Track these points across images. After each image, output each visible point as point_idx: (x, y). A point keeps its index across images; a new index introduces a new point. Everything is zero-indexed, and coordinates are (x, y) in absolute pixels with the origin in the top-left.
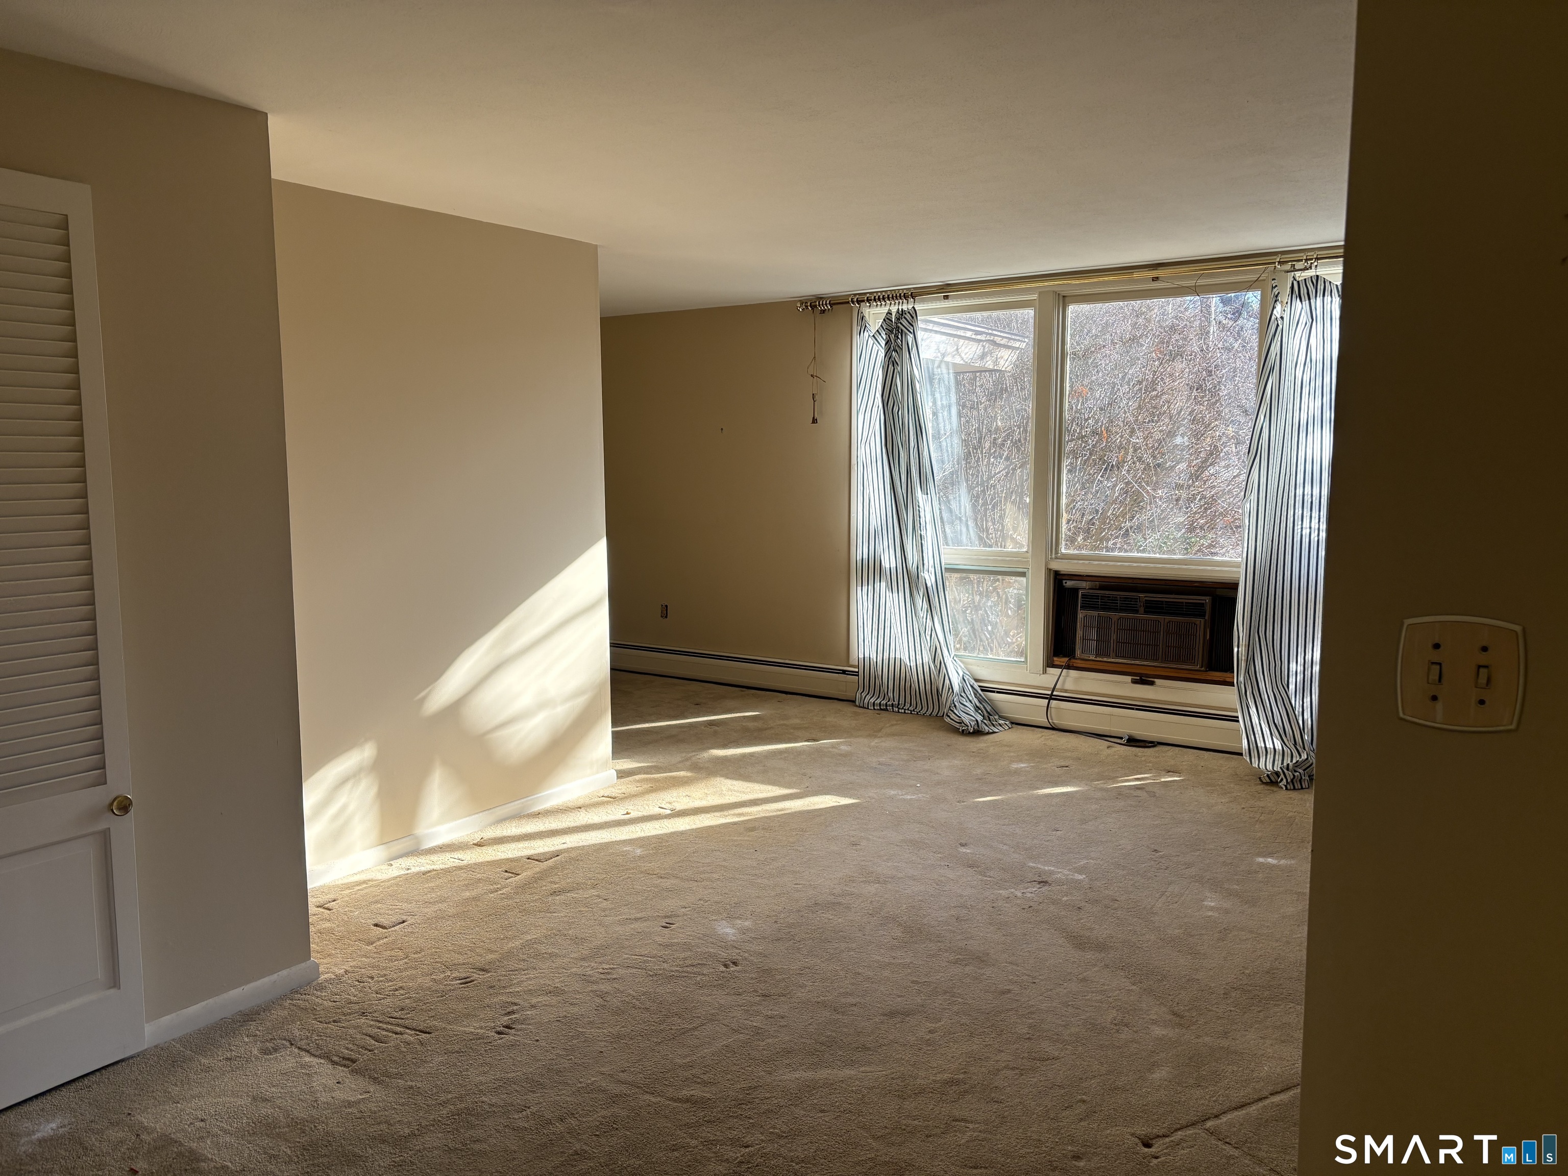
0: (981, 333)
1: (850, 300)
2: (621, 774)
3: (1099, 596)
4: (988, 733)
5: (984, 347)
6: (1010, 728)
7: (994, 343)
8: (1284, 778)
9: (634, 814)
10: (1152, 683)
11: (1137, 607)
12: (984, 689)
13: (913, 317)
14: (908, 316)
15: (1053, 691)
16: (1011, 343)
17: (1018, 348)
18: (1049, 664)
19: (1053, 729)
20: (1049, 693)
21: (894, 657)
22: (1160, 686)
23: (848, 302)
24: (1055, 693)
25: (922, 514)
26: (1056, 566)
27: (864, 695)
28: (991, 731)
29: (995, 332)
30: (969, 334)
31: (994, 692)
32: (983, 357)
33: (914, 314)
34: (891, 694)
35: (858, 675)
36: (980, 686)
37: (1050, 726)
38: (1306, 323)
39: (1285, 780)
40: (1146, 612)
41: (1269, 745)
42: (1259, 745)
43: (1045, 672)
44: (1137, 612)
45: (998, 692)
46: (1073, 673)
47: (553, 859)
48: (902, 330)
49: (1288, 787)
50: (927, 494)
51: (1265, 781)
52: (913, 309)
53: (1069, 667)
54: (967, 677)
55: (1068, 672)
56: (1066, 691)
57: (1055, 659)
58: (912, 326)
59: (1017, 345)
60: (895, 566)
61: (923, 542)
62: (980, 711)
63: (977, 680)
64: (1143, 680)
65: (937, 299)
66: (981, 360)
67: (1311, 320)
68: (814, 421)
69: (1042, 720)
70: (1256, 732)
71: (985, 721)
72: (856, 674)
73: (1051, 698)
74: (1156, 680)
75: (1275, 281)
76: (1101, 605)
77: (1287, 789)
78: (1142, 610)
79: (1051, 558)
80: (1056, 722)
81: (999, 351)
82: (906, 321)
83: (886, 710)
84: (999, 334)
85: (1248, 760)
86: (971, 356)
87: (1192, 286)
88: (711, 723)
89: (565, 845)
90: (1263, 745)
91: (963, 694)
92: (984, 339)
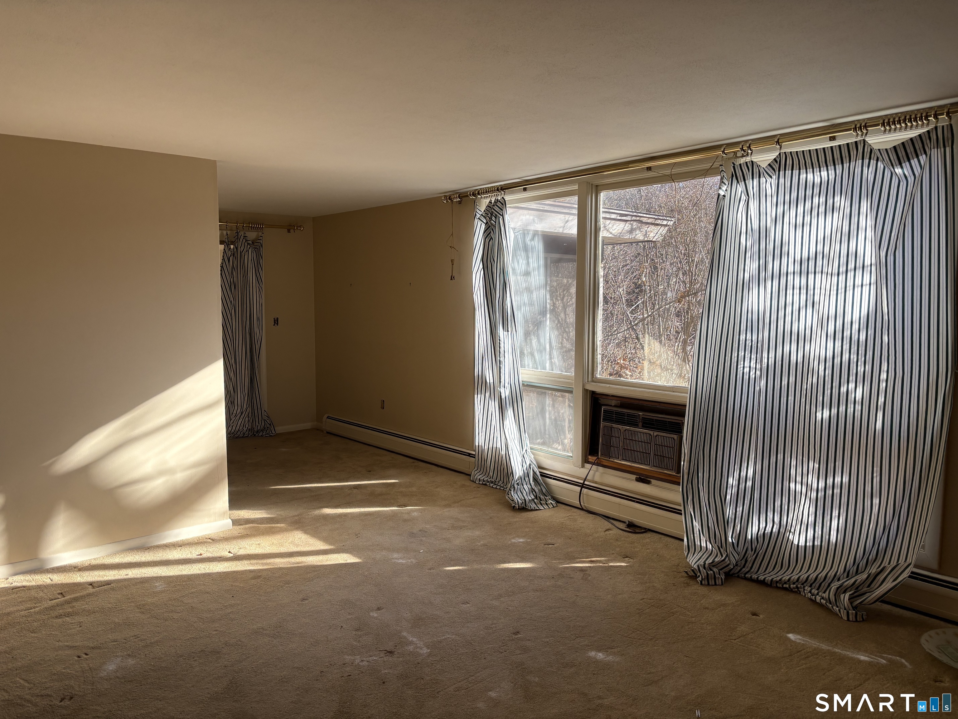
0: (626, 215)
1: (469, 194)
2: (235, 522)
3: (613, 412)
4: (532, 510)
5: (632, 225)
6: (554, 507)
7: (641, 222)
8: (700, 575)
9: (206, 555)
10: (648, 483)
11: (637, 422)
12: (543, 475)
13: (503, 205)
14: (499, 204)
15: (584, 482)
16: (659, 222)
17: (666, 225)
18: (585, 461)
19: (582, 509)
20: (582, 482)
21: (495, 446)
22: (654, 485)
23: (467, 196)
24: (586, 483)
25: (502, 345)
26: (592, 387)
27: (476, 472)
28: (538, 508)
29: (639, 215)
30: (613, 216)
31: (550, 478)
32: (631, 231)
33: (503, 203)
34: (491, 474)
35: (475, 457)
36: (540, 472)
37: (581, 508)
38: (746, 200)
39: (701, 576)
40: (644, 427)
41: (703, 544)
42: (696, 543)
43: (583, 466)
44: (636, 425)
45: (554, 479)
46: (600, 468)
47: (106, 586)
48: (496, 215)
49: (703, 582)
50: (508, 331)
51: (690, 574)
52: (502, 199)
53: (599, 464)
54: (533, 465)
55: (597, 469)
56: (596, 483)
57: (590, 457)
58: (502, 210)
59: (665, 223)
60: (492, 381)
61: (501, 365)
62: (534, 493)
63: (540, 467)
64: (643, 479)
65: (519, 191)
66: (630, 234)
67: (748, 198)
68: (452, 278)
69: (576, 502)
70: (695, 532)
71: (535, 500)
72: (473, 456)
73: (583, 486)
74: (652, 480)
75: (723, 167)
76: (615, 419)
77: (701, 584)
78: (640, 424)
79: (588, 381)
80: (585, 504)
81: (648, 228)
82: (497, 208)
83: (486, 485)
84: (645, 215)
85: (686, 555)
86: (620, 231)
87: (669, 175)
88: (356, 487)
89: (127, 576)
90: (699, 544)
91: (527, 479)
92: (630, 219)
